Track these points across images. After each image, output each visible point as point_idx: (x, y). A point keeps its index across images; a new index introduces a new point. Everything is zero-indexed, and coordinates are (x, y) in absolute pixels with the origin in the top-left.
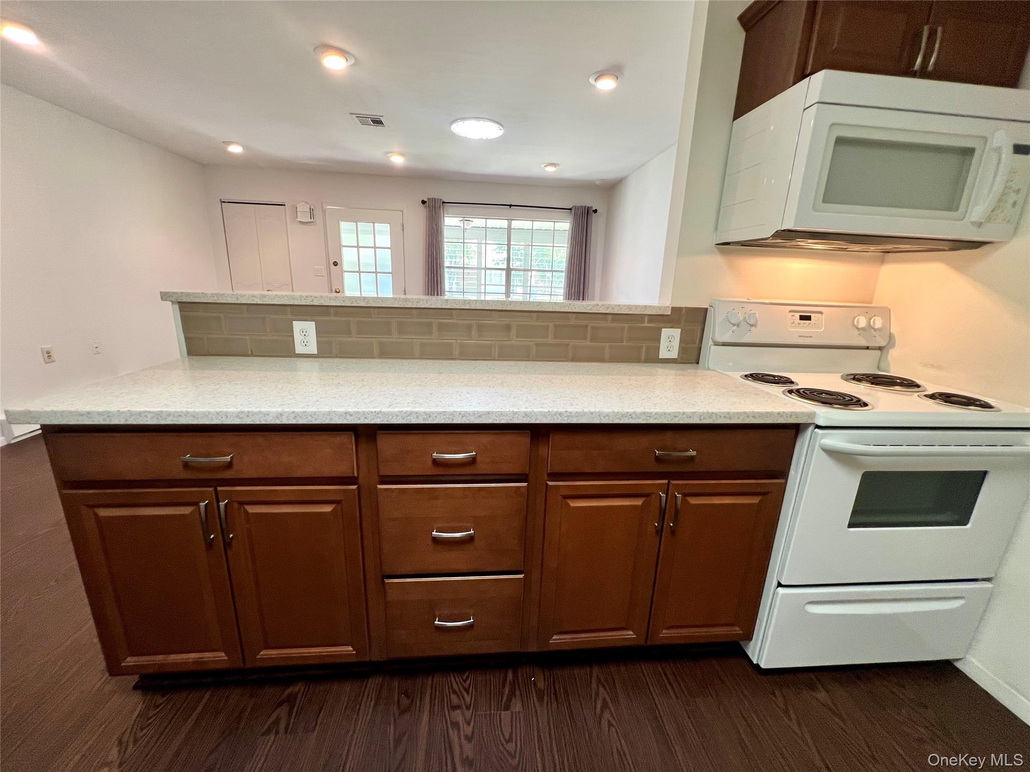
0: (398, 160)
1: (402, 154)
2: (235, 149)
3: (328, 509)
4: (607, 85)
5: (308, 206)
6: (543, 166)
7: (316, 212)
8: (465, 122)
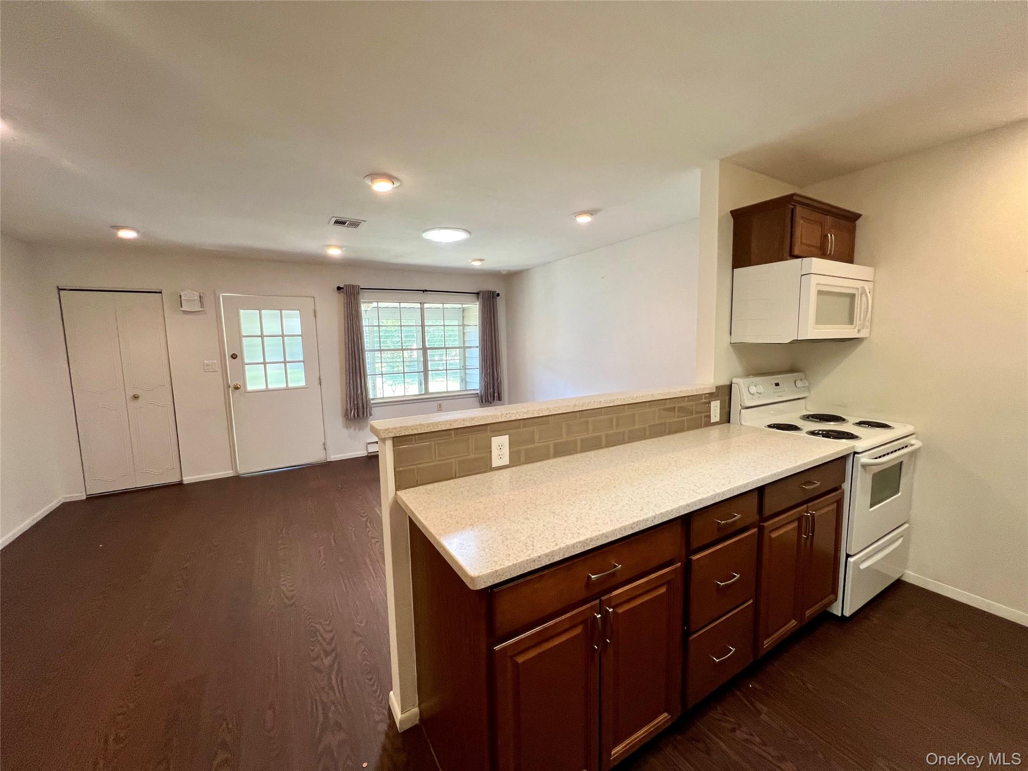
0: (334, 252)
1: (340, 247)
2: (127, 234)
3: (663, 590)
4: (584, 220)
5: (197, 294)
6: (470, 261)
7: (205, 300)
8: (441, 230)
